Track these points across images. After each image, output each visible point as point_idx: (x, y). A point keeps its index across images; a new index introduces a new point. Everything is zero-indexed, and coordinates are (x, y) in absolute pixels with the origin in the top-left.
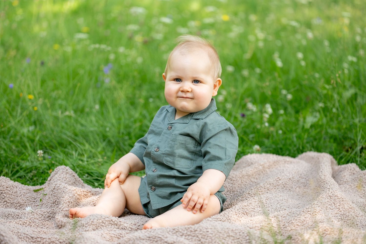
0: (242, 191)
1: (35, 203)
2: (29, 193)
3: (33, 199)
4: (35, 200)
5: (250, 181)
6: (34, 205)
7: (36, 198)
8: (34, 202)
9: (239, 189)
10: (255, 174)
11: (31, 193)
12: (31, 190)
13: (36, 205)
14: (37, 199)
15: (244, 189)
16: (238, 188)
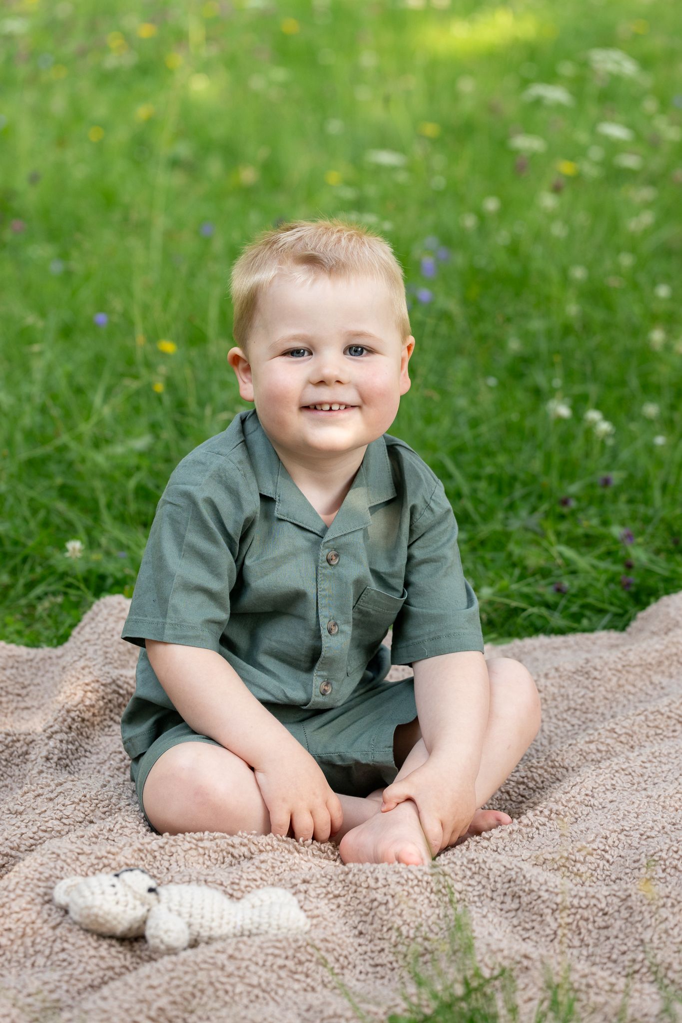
0: (611, 713)
1: (20, 698)
2: (12, 667)
3: (17, 686)
4: (24, 692)
5: (648, 683)
6: (14, 705)
7: (29, 685)
8: (19, 695)
9: (605, 705)
10: (667, 663)
11: (17, 668)
12: (20, 659)
13: (22, 705)
14: (32, 687)
15: (620, 707)
16: (602, 703)
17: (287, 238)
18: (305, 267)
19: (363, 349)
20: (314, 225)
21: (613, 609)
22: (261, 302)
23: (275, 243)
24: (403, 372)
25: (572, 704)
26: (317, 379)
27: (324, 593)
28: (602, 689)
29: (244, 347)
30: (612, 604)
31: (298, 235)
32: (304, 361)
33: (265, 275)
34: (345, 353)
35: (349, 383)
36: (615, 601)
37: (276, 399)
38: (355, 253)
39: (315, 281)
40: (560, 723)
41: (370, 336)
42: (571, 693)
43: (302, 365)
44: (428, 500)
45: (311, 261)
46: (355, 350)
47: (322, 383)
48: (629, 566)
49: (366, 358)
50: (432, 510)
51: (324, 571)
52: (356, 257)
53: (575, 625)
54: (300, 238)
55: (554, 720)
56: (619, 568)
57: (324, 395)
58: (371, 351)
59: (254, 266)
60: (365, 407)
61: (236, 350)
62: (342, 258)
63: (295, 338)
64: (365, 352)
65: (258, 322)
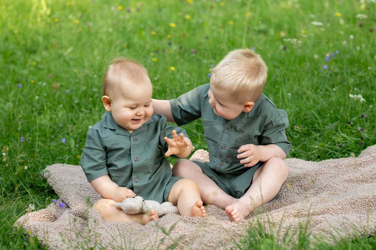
25: (332, 175)
27: (224, 137)
28: (341, 171)
30: (355, 149)
36: (357, 148)
40: (327, 180)
42: (332, 172)
48: (362, 138)
51: (226, 131)
53: (344, 156)
55: (325, 179)
56: (360, 139)
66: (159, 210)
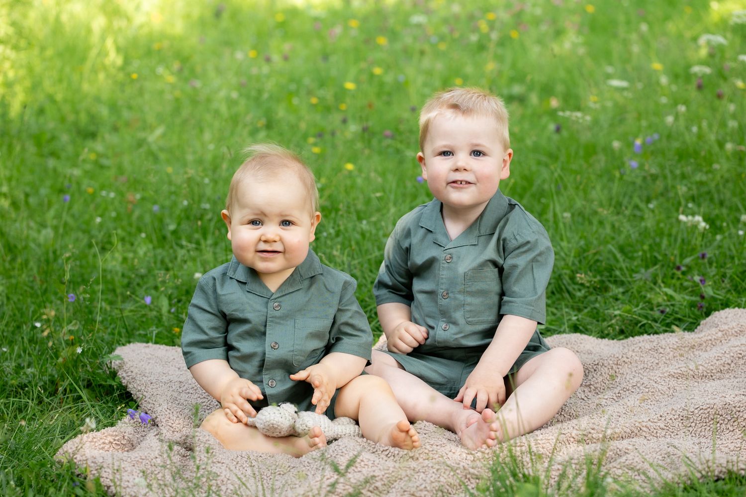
17: (447, 96)
18: (452, 110)
19: (480, 153)
20: (463, 89)
21: (691, 320)
22: (430, 128)
23: (440, 98)
24: (506, 168)
25: (646, 366)
26: (455, 168)
27: (442, 277)
28: (664, 358)
29: (423, 151)
30: (689, 317)
31: (452, 94)
32: (449, 159)
33: (432, 115)
34: (470, 155)
35: (471, 170)
36: (692, 316)
37: (434, 178)
38: (479, 104)
39: (456, 117)
40: (637, 375)
41: (483, 146)
42: (646, 360)
43: (449, 161)
44: (515, 234)
45: (455, 107)
46: (477, 153)
47: (457, 170)
48: (702, 297)
49: (481, 158)
50: (516, 240)
51: (443, 265)
52: (478, 106)
53: (668, 329)
54: (453, 96)
55: (634, 373)
56: (698, 299)
57: (458, 176)
58: (485, 155)
59: (429, 110)
60: (478, 184)
61: (420, 154)
62: (471, 106)
63: (445, 146)
64: (481, 155)
65: (428, 138)
66: (326, 430)
